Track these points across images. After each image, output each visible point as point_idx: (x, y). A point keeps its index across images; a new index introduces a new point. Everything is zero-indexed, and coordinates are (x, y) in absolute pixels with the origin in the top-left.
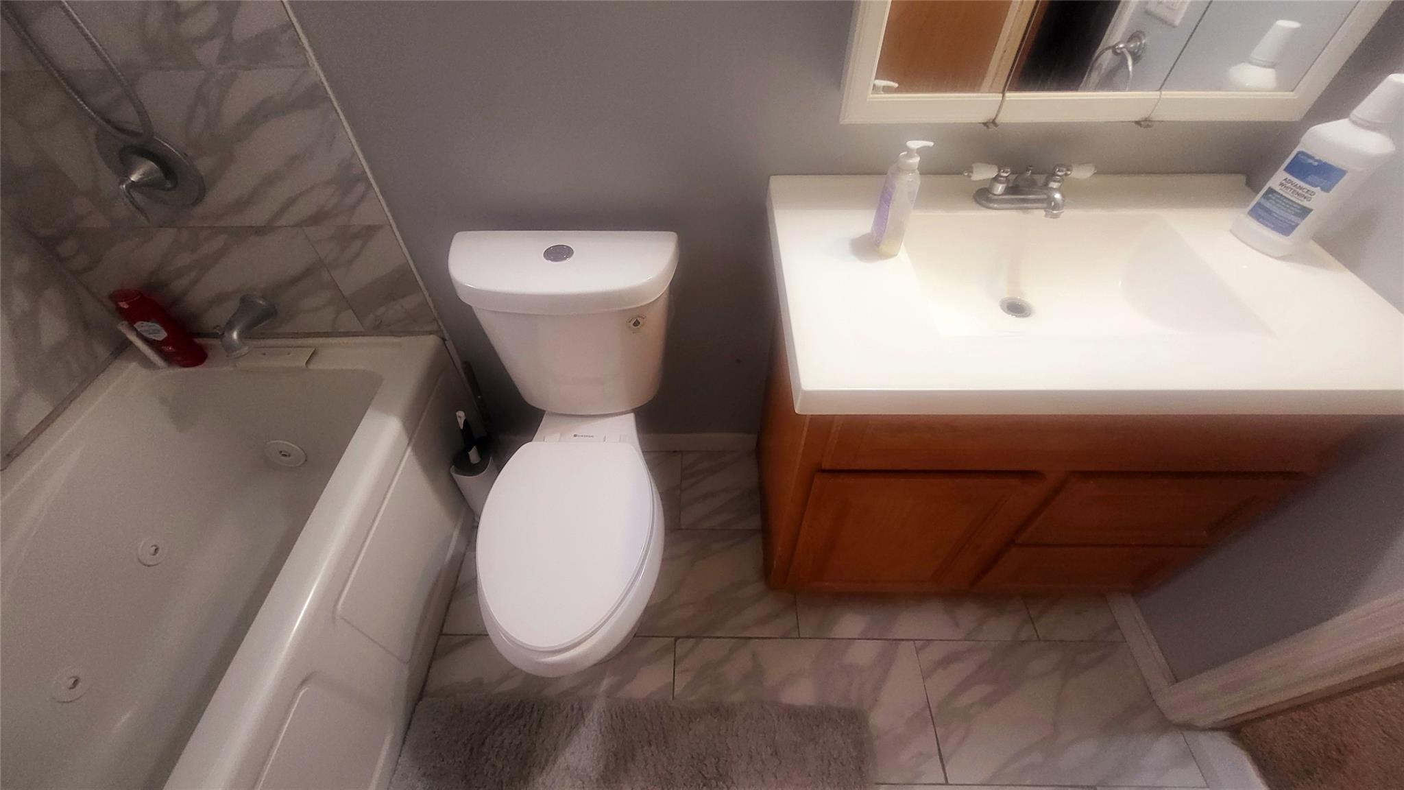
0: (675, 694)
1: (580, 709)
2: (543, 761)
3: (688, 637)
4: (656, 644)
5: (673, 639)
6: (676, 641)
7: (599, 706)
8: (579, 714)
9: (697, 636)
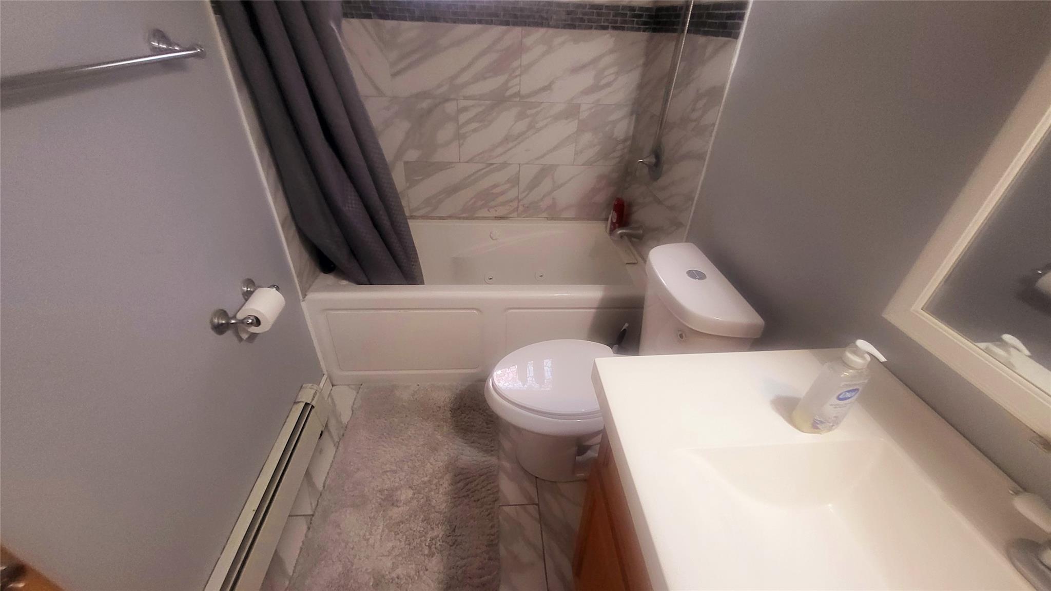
0: (504, 507)
1: (492, 451)
2: (466, 438)
3: (540, 514)
4: (532, 491)
5: (537, 503)
6: (536, 504)
7: (493, 460)
8: (489, 451)
9: (542, 519)
